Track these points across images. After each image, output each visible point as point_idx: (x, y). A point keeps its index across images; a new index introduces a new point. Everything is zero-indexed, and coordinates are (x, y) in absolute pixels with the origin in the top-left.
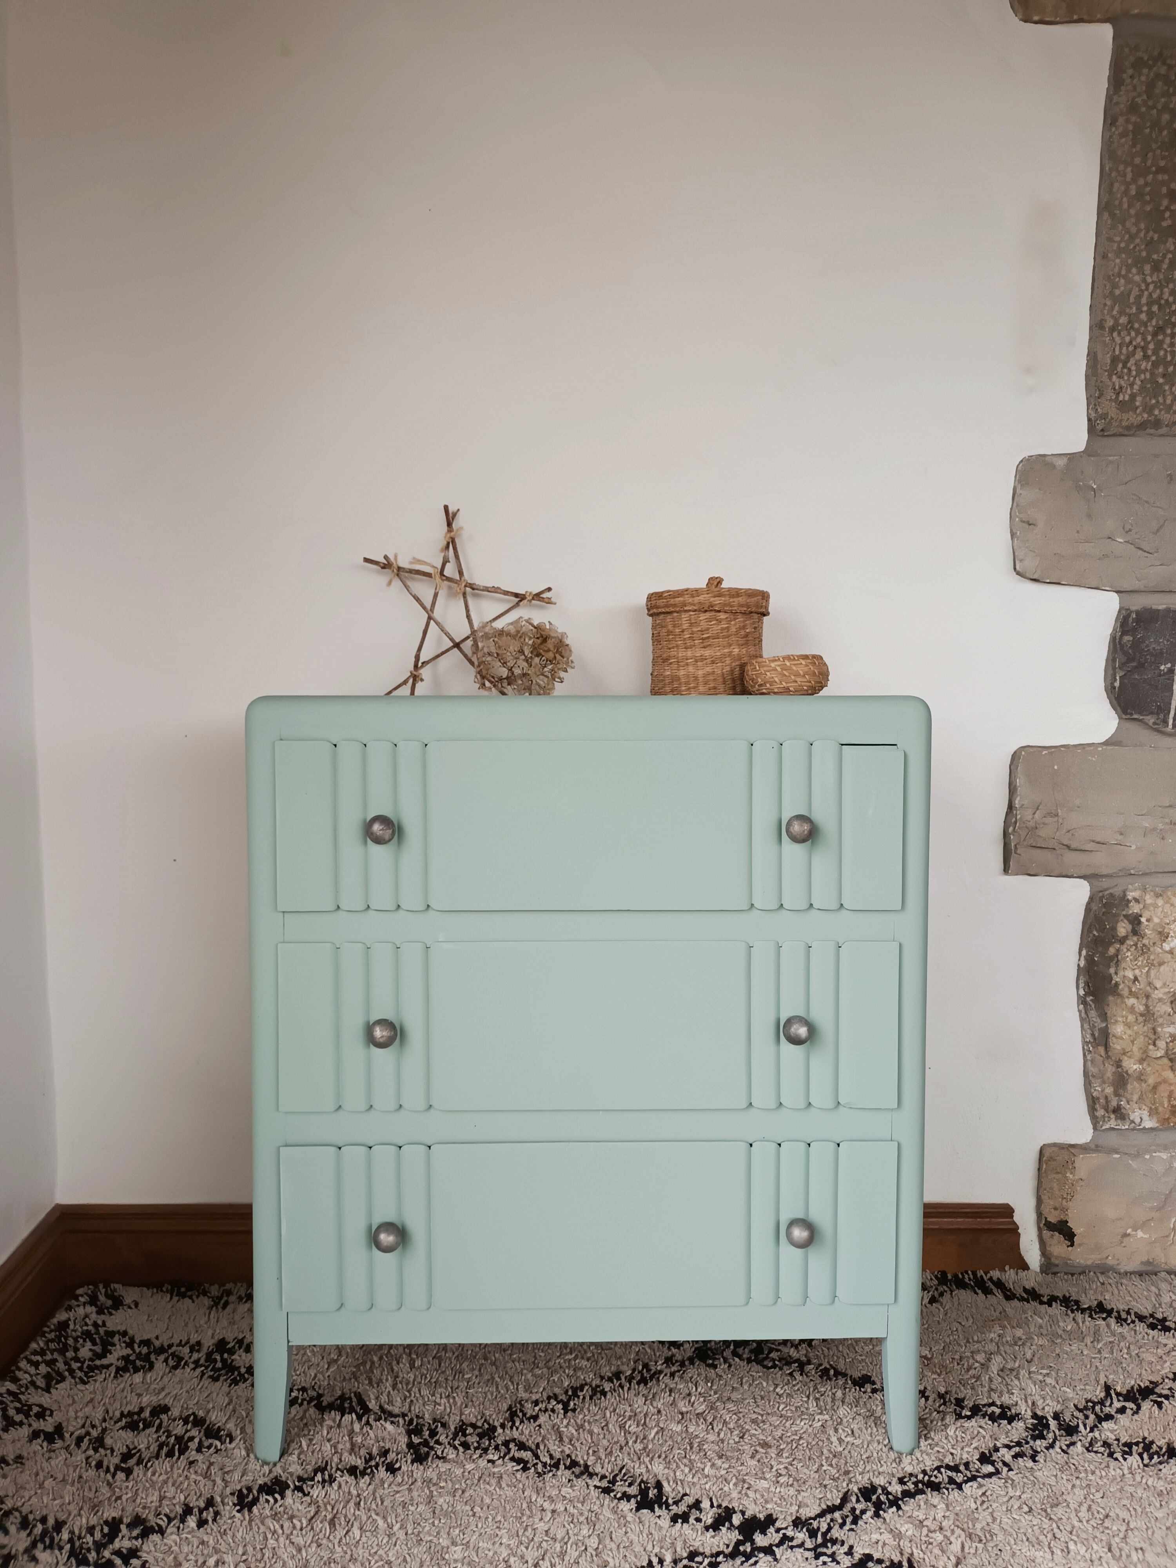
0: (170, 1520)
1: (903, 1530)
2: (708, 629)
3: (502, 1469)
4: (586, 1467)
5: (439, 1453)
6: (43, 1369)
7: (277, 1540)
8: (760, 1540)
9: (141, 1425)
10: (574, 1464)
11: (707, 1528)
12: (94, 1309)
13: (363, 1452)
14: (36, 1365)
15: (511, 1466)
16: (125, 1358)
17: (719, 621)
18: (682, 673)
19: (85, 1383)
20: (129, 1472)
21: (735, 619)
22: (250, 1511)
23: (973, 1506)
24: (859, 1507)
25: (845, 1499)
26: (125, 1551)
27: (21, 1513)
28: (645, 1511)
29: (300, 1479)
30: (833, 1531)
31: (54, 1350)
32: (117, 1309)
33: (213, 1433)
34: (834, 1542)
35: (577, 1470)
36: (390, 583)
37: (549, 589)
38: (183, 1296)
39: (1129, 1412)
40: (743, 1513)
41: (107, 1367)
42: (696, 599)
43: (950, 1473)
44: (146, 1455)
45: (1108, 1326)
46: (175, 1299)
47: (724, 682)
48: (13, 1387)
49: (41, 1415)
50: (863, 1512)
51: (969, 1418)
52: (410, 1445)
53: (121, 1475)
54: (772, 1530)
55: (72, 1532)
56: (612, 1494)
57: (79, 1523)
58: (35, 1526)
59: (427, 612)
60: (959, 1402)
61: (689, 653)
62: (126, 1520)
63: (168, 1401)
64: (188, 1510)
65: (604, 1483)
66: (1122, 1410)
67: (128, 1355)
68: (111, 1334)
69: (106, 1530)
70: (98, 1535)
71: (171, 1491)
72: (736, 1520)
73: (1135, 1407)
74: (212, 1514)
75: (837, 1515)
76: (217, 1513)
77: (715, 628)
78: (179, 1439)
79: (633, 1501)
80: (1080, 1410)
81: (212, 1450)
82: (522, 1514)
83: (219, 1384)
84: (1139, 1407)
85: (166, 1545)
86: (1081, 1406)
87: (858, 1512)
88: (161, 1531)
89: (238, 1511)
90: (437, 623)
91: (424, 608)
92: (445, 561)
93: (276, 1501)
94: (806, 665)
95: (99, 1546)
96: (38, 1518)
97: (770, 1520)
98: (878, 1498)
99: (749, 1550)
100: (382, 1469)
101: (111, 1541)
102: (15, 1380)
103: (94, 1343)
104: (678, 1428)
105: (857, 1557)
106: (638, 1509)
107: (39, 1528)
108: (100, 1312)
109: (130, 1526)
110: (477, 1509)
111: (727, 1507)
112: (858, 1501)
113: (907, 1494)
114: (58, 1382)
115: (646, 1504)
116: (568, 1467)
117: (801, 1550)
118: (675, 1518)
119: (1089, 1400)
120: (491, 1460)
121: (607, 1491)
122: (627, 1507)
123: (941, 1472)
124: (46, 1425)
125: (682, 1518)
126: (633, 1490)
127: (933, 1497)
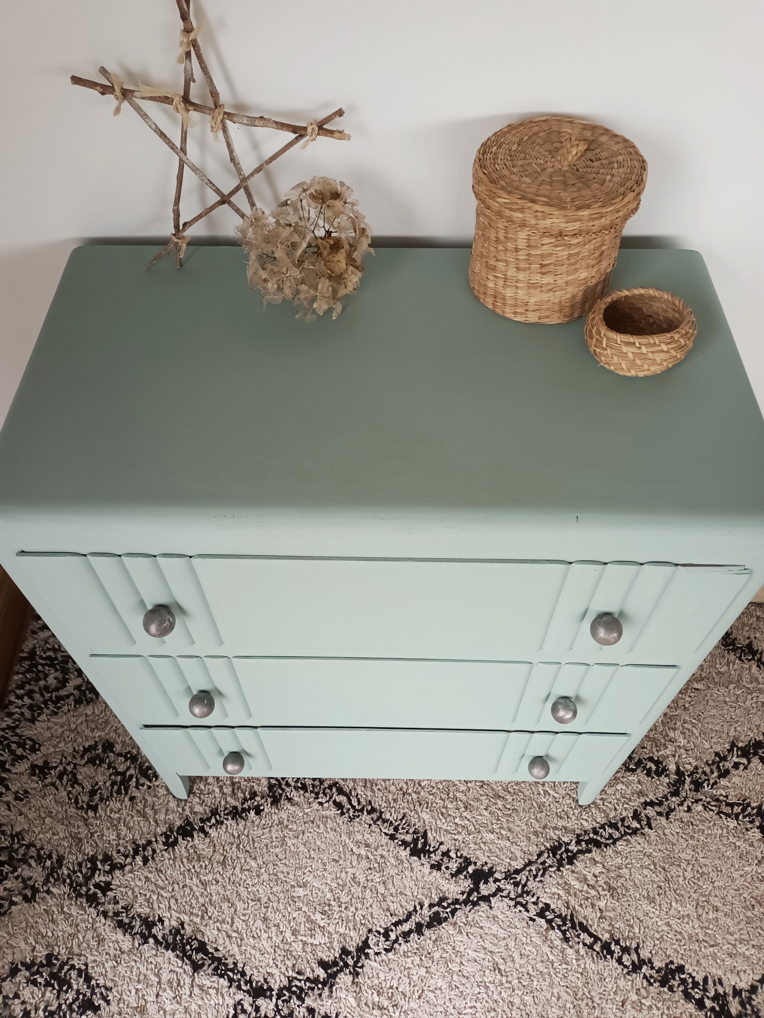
1: (572, 884)
2: (550, 255)
3: (328, 813)
4: (381, 813)
5: (288, 794)
6: (27, 701)
7: (192, 879)
8: (485, 890)
9: (98, 762)
10: (373, 810)
11: (452, 875)
13: (241, 795)
14: (20, 697)
15: (334, 811)
18: (509, 292)
19: (56, 714)
20: (95, 809)
22: (174, 850)
23: (620, 862)
24: (549, 862)
25: (540, 855)
26: (102, 884)
27: (35, 847)
28: (416, 858)
29: (202, 820)
30: (529, 883)
31: (31, 680)
33: (144, 772)
34: (528, 893)
35: (375, 816)
36: (117, 111)
37: (340, 113)
39: (742, 767)
40: (475, 864)
41: (68, 696)
43: (610, 831)
44: (104, 793)
45: (750, 668)
47: (560, 311)
48: (9, 721)
49: (33, 750)
50: (551, 866)
51: (633, 771)
53: (91, 814)
54: (491, 880)
55: (68, 868)
56: (396, 841)
57: (71, 859)
58: (45, 861)
59: (177, 153)
61: (521, 276)
62: (100, 857)
63: (112, 736)
65: (391, 831)
66: (736, 766)
67: (81, 686)
69: (89, 866)
70: (84, 870)
71: (124, 831)
72: (471, 869)
73: (746, 763)
74: (151, 853)
75: (533, 868)
76: (154, 851)
77: (561, 254)
78: (123, 774)
79: (408, 849)
80: (709, 765)
81: (145, 787)
82: (340, 857)
84: (749, 762)
85: (126, 880)
86: (710, 762)
87: (547, 865)
88: (122, 867)
89: (166, 850)
90: (195, 169)
91: (172, 146)
92: (189, 79)
93: (188, 841)
94: (667, 352)
95: (87, 878)
96: (47, 853)
97: (491, 872)
98: (561, 855)
99: (475, 899)
100: (252, 813)
101: (93, 875)
102: (10, 715)
103: (56, 671)
105: (541, 905)
106: (411, 855)
107: (48, 863)
109: (103, 861)
110: (312, 852)
111: (466, 858)
112: (549, 856)
113: (580, 852)
114: (39, 715)
115: (415, 852)
116: (369, 813)
117: (506, 900)
118: (432, 867)
119: (717, 754)
120: (321, 804)
121: (392, 837)
122: (404, 853)
123: (605, 830)
124: (37, 758)
125: (437, 867)
126: (409, 838)
127: (596, 854)
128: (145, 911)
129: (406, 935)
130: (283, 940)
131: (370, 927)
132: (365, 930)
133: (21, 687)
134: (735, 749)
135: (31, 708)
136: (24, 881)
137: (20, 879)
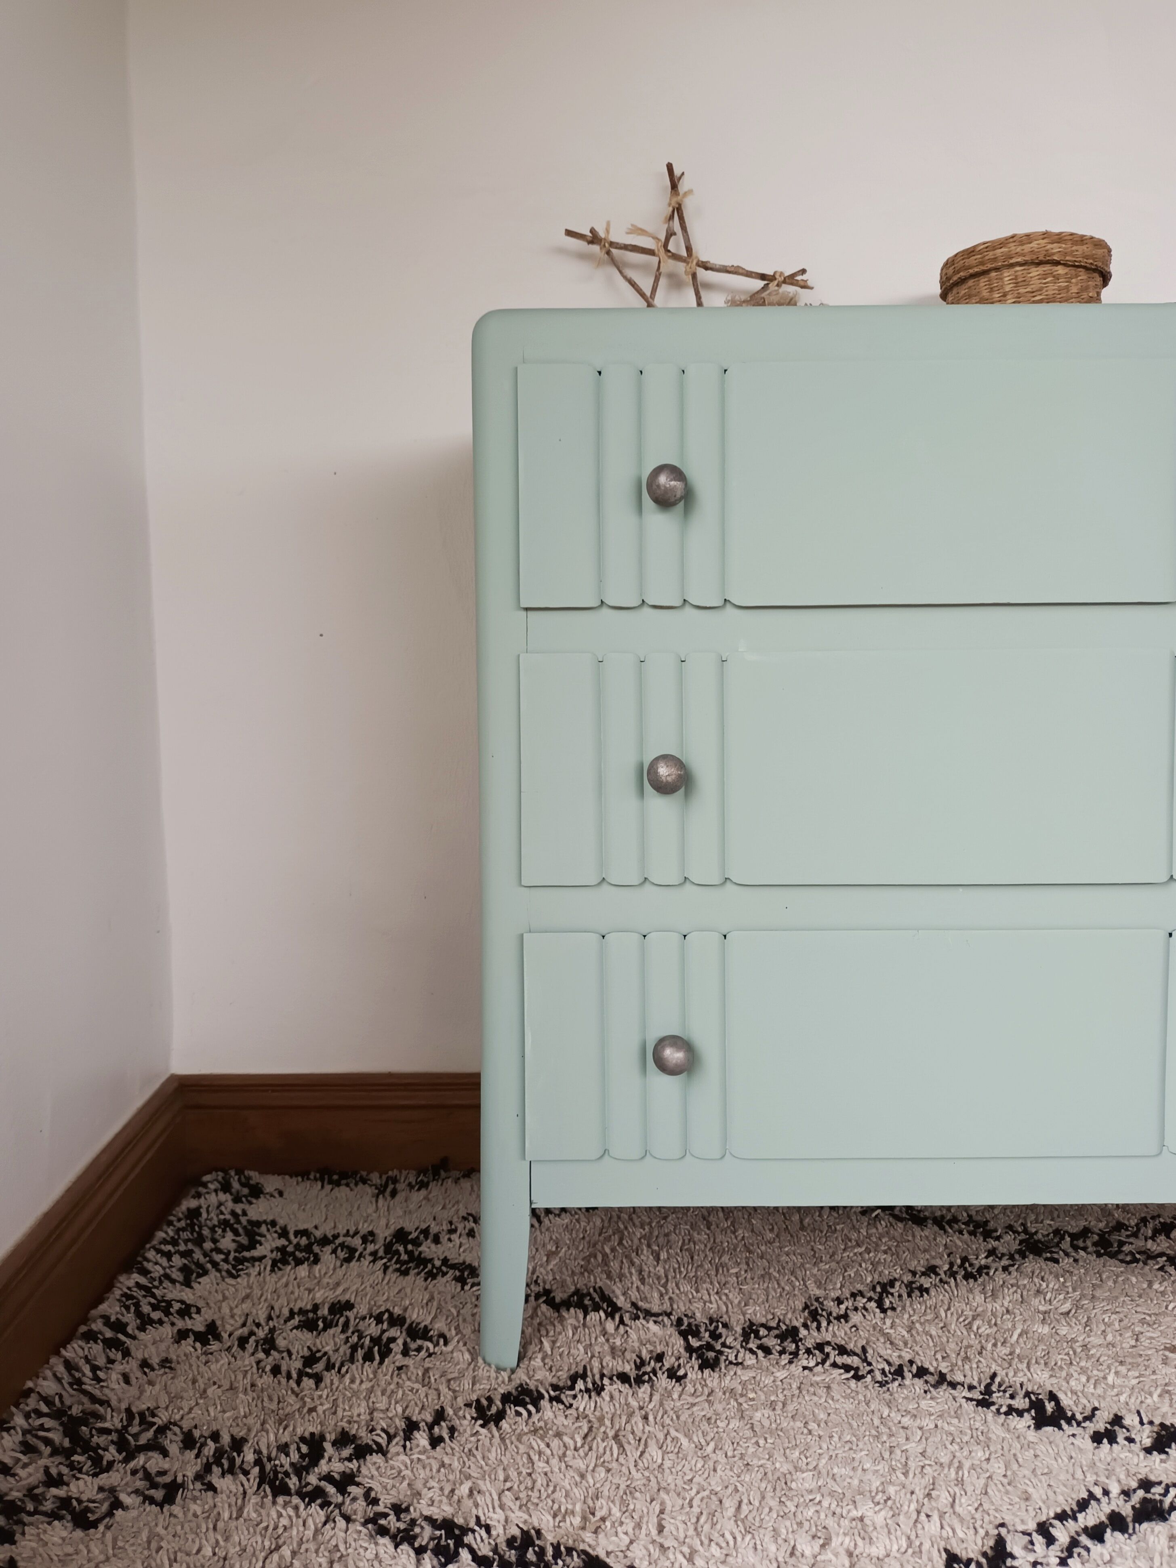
0: (390, 1438)
3: (827, 1378)
4: (942, 1375)
5: (732, 1358)
6: (177, 1261)
7: (547, 1463)
9: (321, 1324)
10: (923, 1371)
11: (1149, 1451)
12: (228, 1197)
13: (629, 1356)
14: (169, 1256)
15: (838, 1374)
16: (282, 1250)
17: (1057, 278)
19: (235, 1277)
20: (318, 1379)
21: (1077, 276)
22: (498, 1426)
26: (337, 1476)
27: (181, 1428)
28: (1050, 1429)
29: (555, 1387)
31: (188, 1240)
32: (257, 1197)
33: (419, 1333)
35: (931, 1379)
37: (803, 271)
38: (338, 1184)
41: (261, 1259)
42: (1027, 248)
44: (336, 1358)
46: (328, 1187)
48: (143, 1281)
49: (185, 1313)
52: (689, 1349)
53: (308, 1383)
55: (258, 1452)
56: (993, 1408)
57: (266, 1440)
58: (204, 1444)
62: (330, 1437)
63: (349, 1296)
64: (411, 1427)
65: (977, 1395)
67: (284, 1246)
68: (258, 1224)
69: (304, 1449)
70: (295, 1457)
71: (382, 1402)
74: (446, 1430)
76: (453, 1429)
78: (375, 1341)
79: (1027, 1416)
81: (423, 1353)
82: (879, 1433)
83: (410, 1278)
85: (392, 1468)
88: (382, 1451)
89: (482, 1426)
91: (642, 295)
93: (530, 1413)
95: (300, 1470)
96: (207, 1434)
100: (663, 1376)
101: (315, 1463)
102: (145, 1272)
103: (236, 1233)
104: (1046, 1330)
106: (1038, 1427)
107: (210, 1448)
108: (237, 1200)
109: (337, 1444)
110: (813, 1426)
114: (199, 1276)
115: (1046, 1420)
116: (917, 1375)
118: (1097, 1438)
120: (807, 1367)
121: (984, 1403)
122: (1022, 1423)
124: (194, 1323)
125: (1107, 1438)
126: (1020, 1403)
128: (443, 1510)
130: (792, 1554)
131: (1000, 1522)
132: (990, 1527)
135: (184, 1269)
136: (147, 1476)
137: (140, 1474)
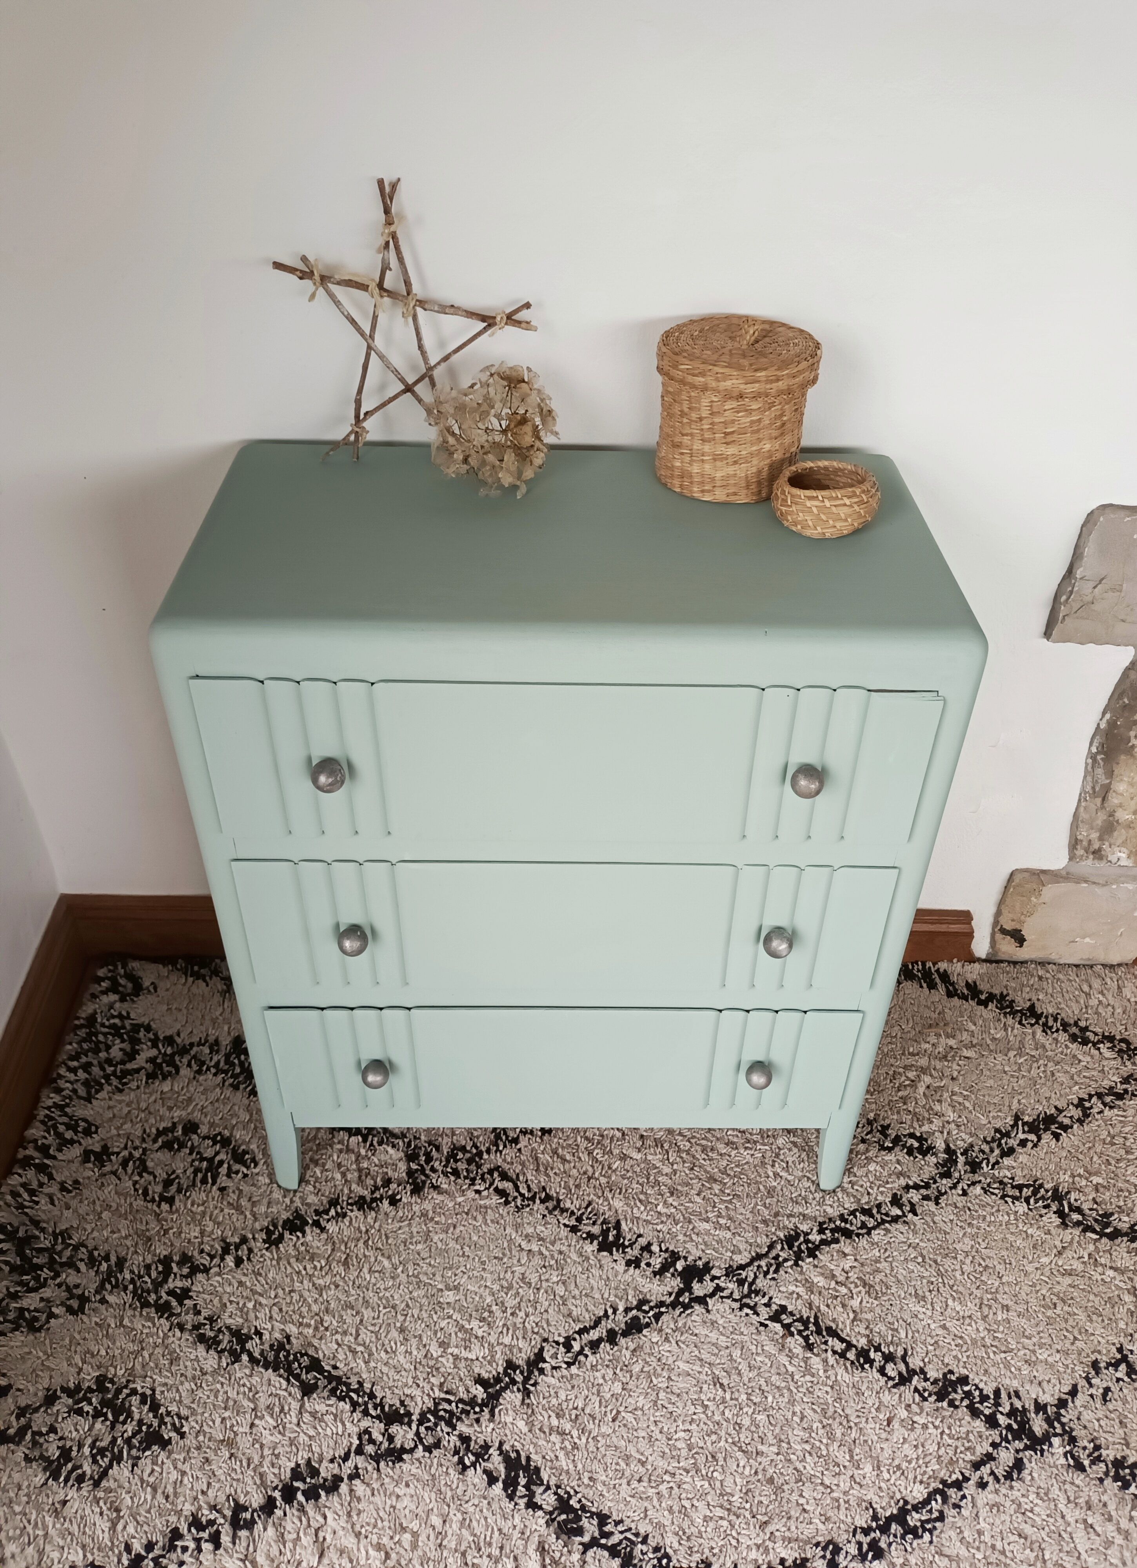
0: (212, 1257)
1: (815, 1281)
3: (487, 1202)
4: (559, 1201)
5: (434, 1181)
6: (82, 1075)
7: (302, 1282)
8: (698, 1289)
9: (176, 1146)
10: (548, 1198)
11: (655, 1274)
12: (115, 997)
13: (370, 1182)
14: (74, 1070)
15: (496, 1200)
16: (152, 1060)
18: (695, 469)
19: (121, 1091)
20: (171, 1201)
22: (278, 1248)
23: (878, 1254)
24: (783, 1255)
25: (771, 1247)
26: (178, 1291)
27: (86, 1247)
28: (605, 1253)
29: (317, 1212)
30: (758, 1281)
31: (88, 1051)
32: (138, 995)
33: (239, 1157)
34: (757, 1292)
35: (550, 1205)
36: (312, 298)
37: (527, 306)
38: (198, 976)
39: (1030, 1145)
40: (685, 1258)
41: (138, 1071)
43: (863, 1218)
44: (185, 1184)
45: (1034, 1034)
46: (191, 979)
48: (57, 1099)
49: (88, 1133)
50: (786, 1260)
51: (890, 1149)
52: (409, 1173)
53: (165, 1206)
54: (707, 1278)
55: (132, 1272)
56: (578, 1234)
57: (136, 1261)
58: (100, 1264)
59: (365, 339)
60: (884, 1130)
62: (176, 1258)
63: (197, 1116)
64: (226, 1251)
65: (573, 1222)
66: (1023, 1143)
67: (156, 1058)
68: (136, 1028)
69: (160, 1269)
70: (154, 1274)
71: (210, 1226)
72: (680, 1265)
73: (1035, 1139)
74: (246, 1252)
75: (763, 1263)
76: (250, 1250)
78: (210, 1160)
79: (595, 1242)
80: (988, 1143)
81: (240, 1175)
82: (504, 1254)
83: (239, 1094)
84: (1039, 1139)
85: (212, 1285)
86: (989, 1139)
87: (781, 1259)
88: (206, 1270)
89: (267, 1249)
90: (381, 357)
91: (361, 333)
92: (385, 267)
93: (298, 1237)
95: (157, 1285)
96: (103, 1254)
97: (707, 1268)
98: (799, 1247)
99: (687, 1301)
100: (386, 1203)
101: (165, 1281)
102: (59, 1091)
103: (123, 1041)
104: (638, 1156)
105: (774, 1307)
106: (599, 1250)
107: (104, 1266)
108: (122, 1000)
109: (180, 1264)
110: (466, 1249)
111: (673, 1251)
112: (783, 1249)
113: (824, 1242)
114: (97, 1092)
115: (605, 1246)
116: (543, 1201)
117: (729, 1301)
118: (628, 1263)
119: (997, 1130)
120: (478, 1192)
121: (574, 1229)
122: (590, 1248)
123: (856, 1217)
124: (94, 1143)
125: (635, 1263)
126: (596, 1230)
127: (845, 1245)
128: (236, 1321)
129: (594, 1345)
130: (426, 1356)
131: (546, 1336)
132: (539, 1339)
133: (76, 1057)
134: (1020, 1123)
135: (86, 1083)
136: (68, 1289)
137: (64, 1287)
